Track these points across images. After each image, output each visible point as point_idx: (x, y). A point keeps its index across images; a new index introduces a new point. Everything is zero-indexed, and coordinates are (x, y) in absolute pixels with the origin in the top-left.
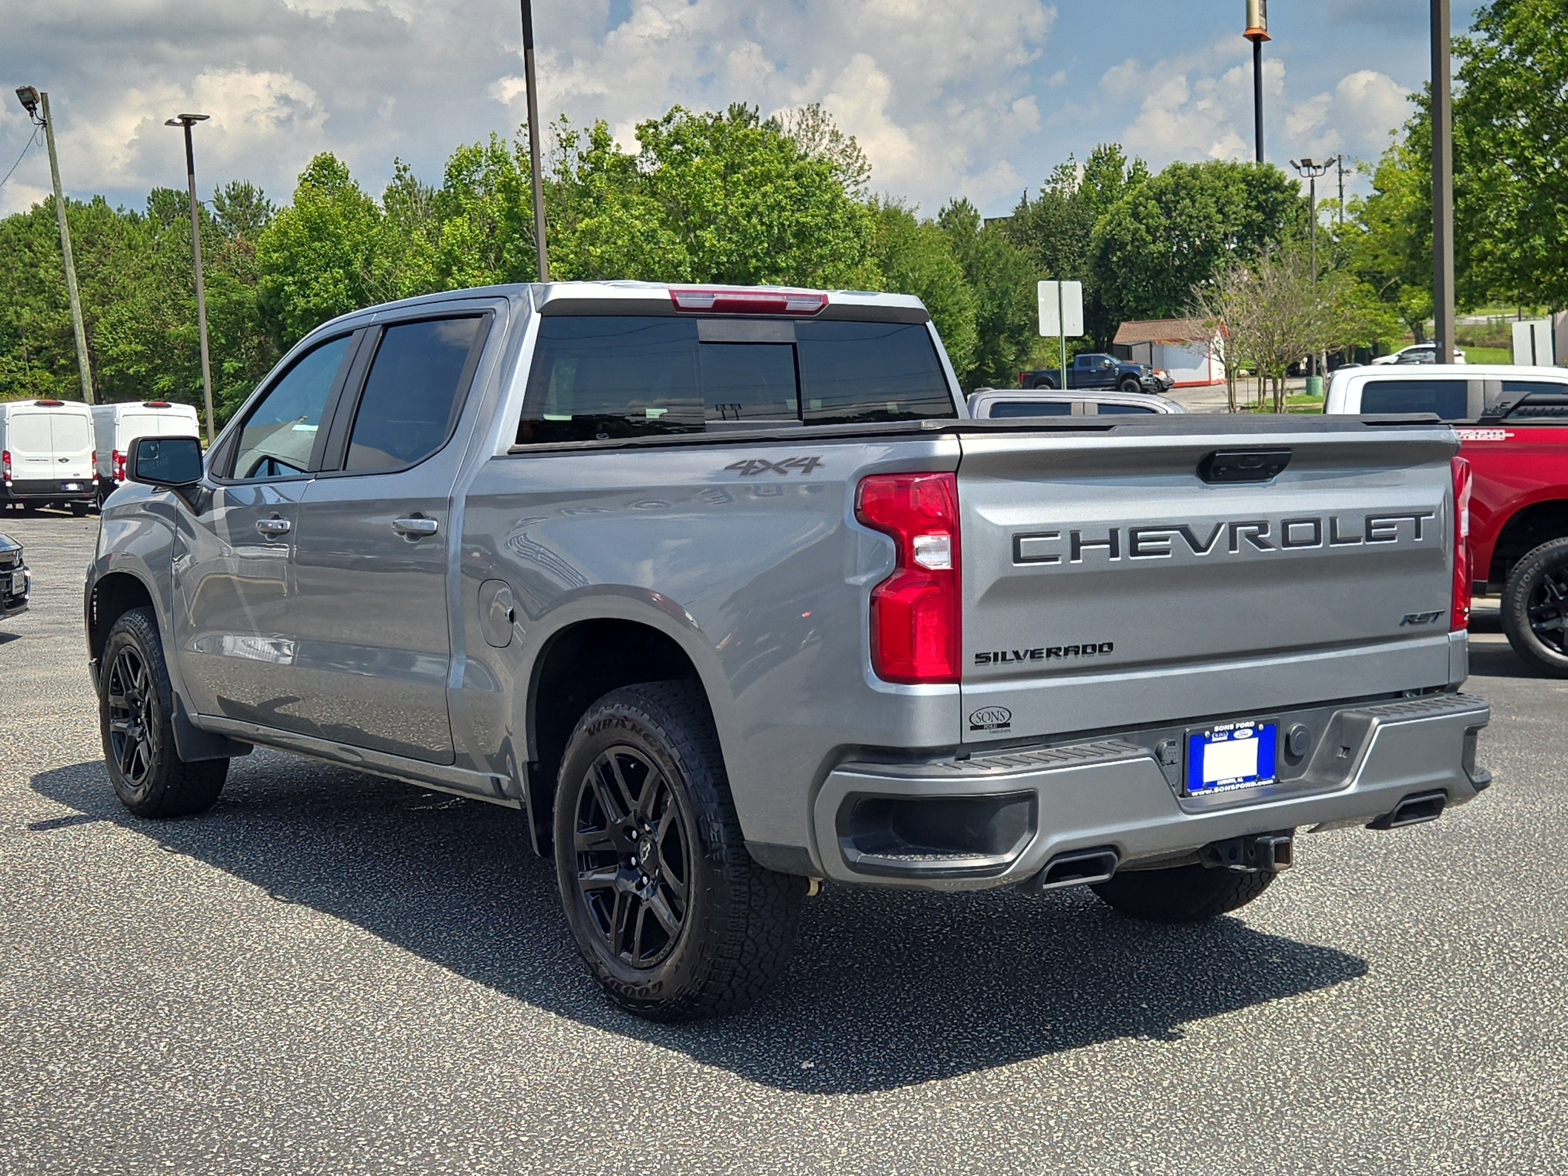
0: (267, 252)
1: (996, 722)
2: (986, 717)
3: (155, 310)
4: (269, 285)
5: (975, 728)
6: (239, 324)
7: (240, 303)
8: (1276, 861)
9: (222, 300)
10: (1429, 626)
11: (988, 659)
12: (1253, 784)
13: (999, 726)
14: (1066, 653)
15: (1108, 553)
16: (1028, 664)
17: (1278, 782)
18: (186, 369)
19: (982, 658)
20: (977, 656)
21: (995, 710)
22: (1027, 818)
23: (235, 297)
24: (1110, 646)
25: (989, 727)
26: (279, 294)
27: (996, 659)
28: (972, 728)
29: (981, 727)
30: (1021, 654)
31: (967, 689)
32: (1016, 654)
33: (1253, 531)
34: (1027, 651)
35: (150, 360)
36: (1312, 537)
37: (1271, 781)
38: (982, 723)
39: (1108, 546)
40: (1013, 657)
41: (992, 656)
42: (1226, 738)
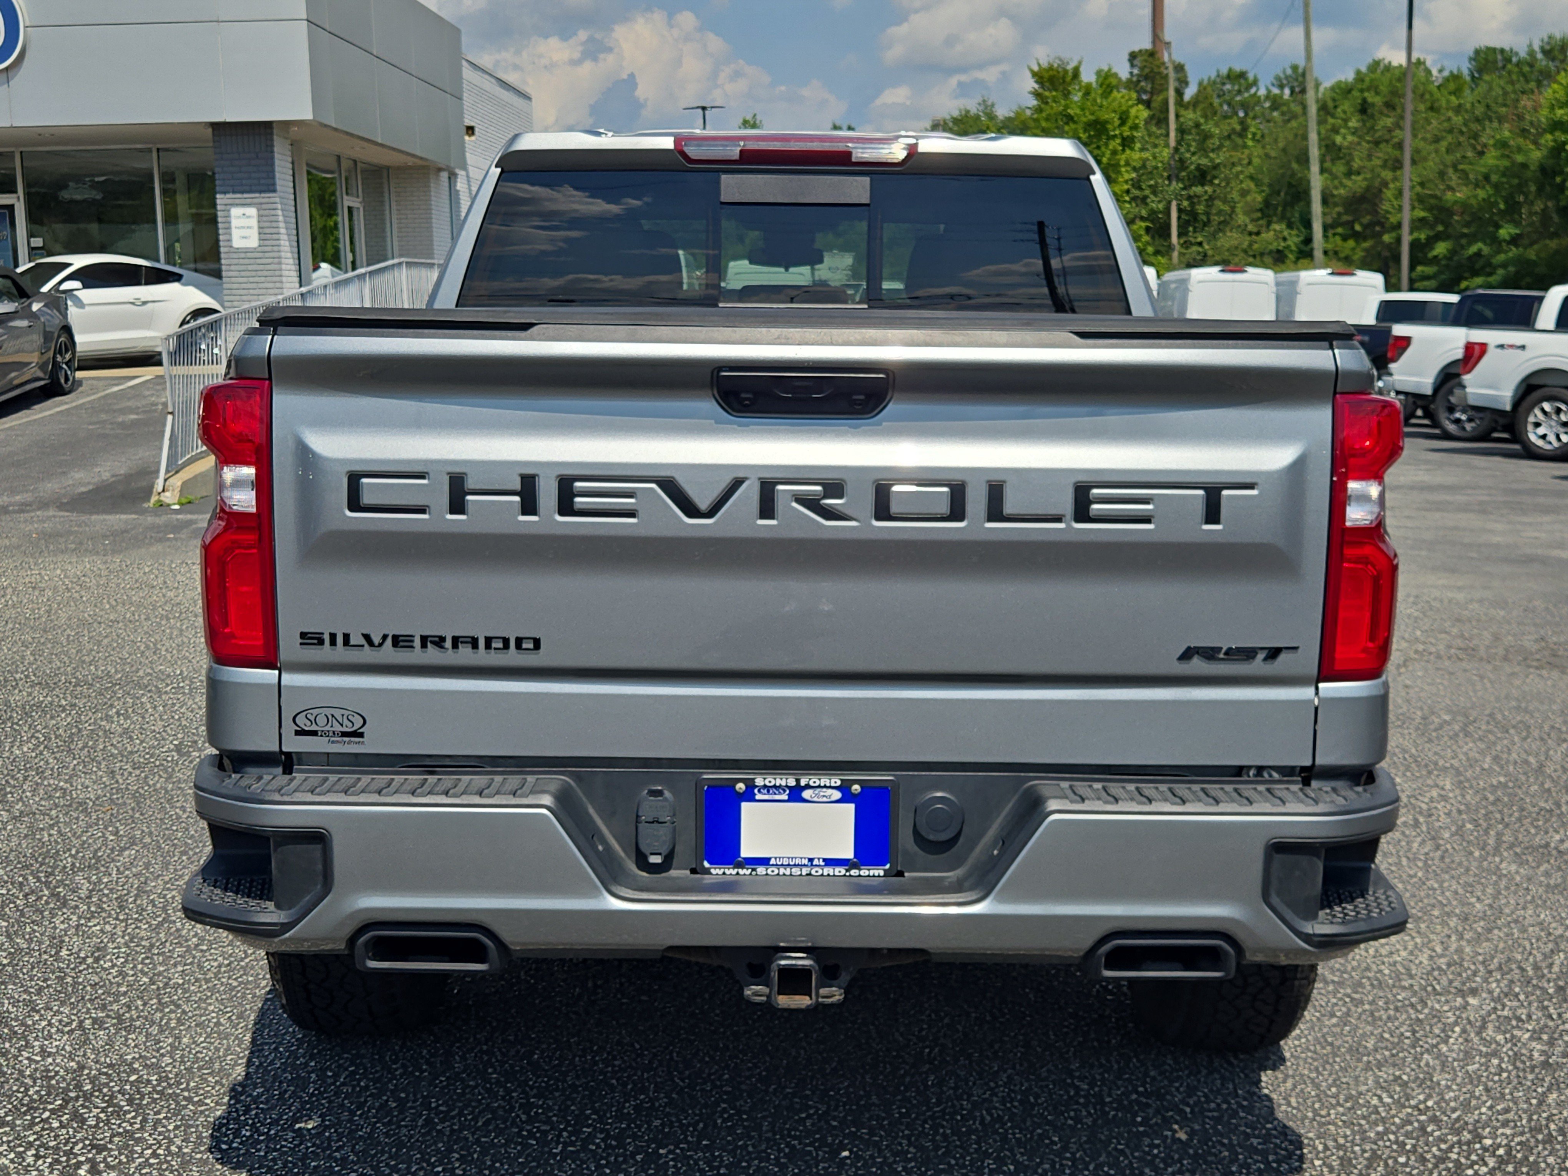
0: (1552, 108)
1: (338, 728)
2: (322, 720)
3: (1442, 174)
4: (1551, 144)
5: (300, 733)
6: (1521, 188)
7: (1524, 166)
8: (779, 993)
9: (1506, 163)
10: (1258, 667)
11: (321, 642)
12: (840, 871)
13: (344, 734)
14: (455, 646)
15: (518, 508)
16: (388, 654)
17: (900, 874)
18: (1465, 235)
19: (311, 639)
20: (303, 635)
21: (337, 713)
22: (320, 867)
23: (1520, 158)
24: (537, 643)
25: (325, 734)
26: (1560, 153)
27: (333, 642)
28: (297, 733)
29: (314, 733)
30: (377, 640)
31: (289, 679)
32: (367, 637)
33: (814, 493)
34: (385, 637)
35: (1432, 227)
36: (944, 508)
37: (879, 872)
38: (314, 728)
39: (517, 499)
40: (363, 641)
41: (327, 638)
42: (785, 797)
